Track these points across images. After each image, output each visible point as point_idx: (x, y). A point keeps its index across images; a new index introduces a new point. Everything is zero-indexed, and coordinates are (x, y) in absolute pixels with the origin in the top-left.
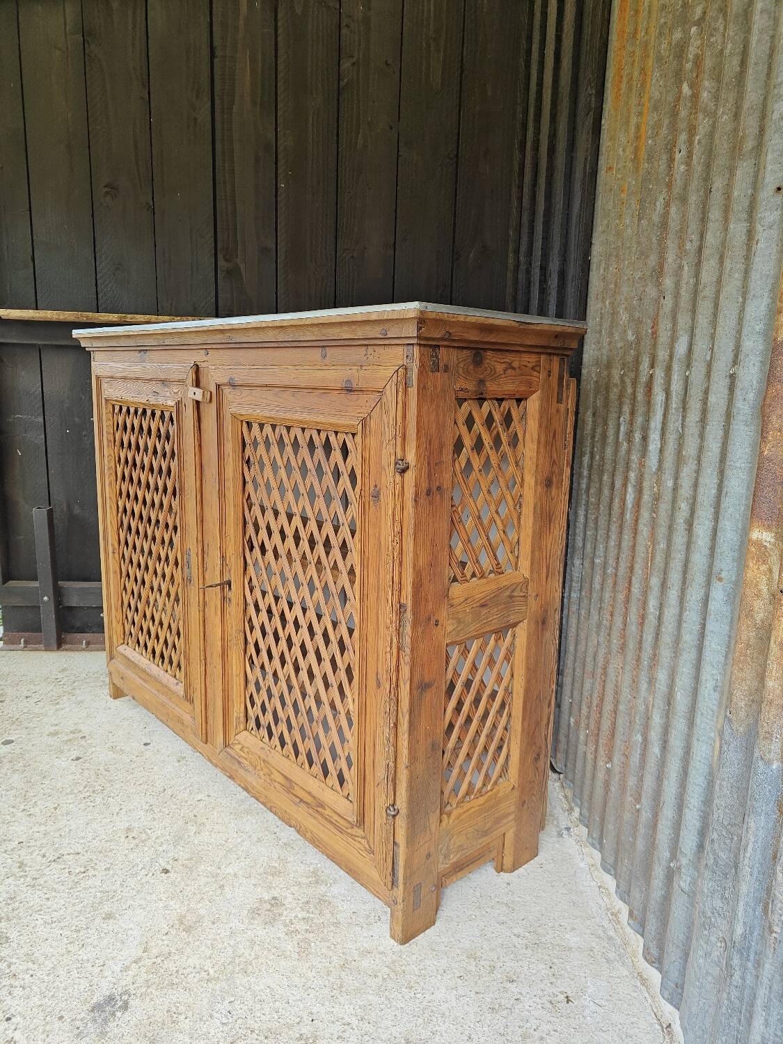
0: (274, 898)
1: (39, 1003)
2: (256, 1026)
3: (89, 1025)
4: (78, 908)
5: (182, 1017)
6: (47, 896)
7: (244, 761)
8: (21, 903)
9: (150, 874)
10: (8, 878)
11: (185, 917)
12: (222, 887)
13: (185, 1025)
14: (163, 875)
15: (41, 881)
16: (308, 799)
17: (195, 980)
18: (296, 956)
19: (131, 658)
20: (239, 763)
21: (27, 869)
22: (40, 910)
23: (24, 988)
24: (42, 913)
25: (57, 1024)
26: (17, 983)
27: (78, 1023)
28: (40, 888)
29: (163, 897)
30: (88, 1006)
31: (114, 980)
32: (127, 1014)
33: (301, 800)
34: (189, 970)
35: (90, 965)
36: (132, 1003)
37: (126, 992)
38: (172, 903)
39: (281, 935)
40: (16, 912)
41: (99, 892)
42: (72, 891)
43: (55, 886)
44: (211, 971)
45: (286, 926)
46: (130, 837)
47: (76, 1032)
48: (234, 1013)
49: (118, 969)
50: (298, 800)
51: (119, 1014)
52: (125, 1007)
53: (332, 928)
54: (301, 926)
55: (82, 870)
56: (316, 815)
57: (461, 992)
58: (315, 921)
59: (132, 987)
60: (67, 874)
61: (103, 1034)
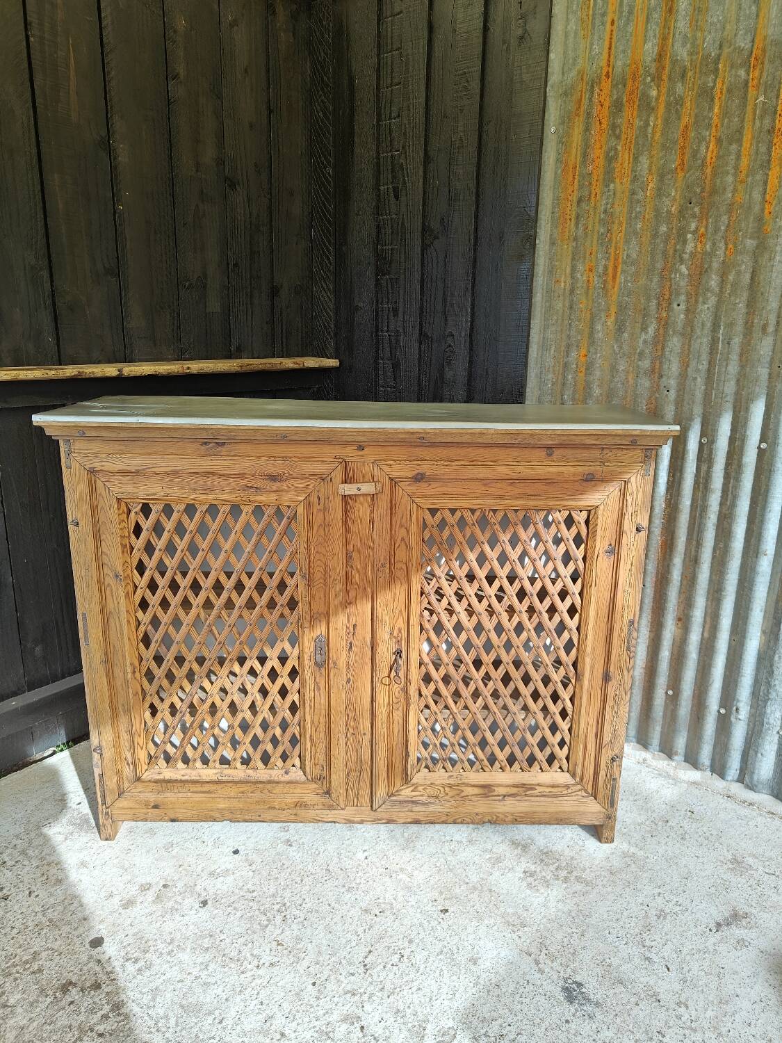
0: (525, 872)
1: (543, 1030)
2: (637, 931)
3: (585, 1008)
4: (447, 975)
5: (608, 960)
6: (414, 989)
7: (421, 798)
8: (409, 1007)
9: (441, 921)
10: (363, 1007)
11: (508, 922)
12: (490, 891)
13: (615, 962)
14: (447, 914)
15: (388, 986)
16: (514, 790)
17: (577, 941)
18: (588, 888)
19: (179, 778)
20: (413, 802)
21: (362, 990)
22: (431, 998)
23: (521, 1034)
24: (434, 998)
25: (573, 1025)
26: (512, 1037)
27: (579, 1014)
28: (398, 989)
29: (474, 923)
30: (566, 1004)
31: (549, 981)
32: (587, 986)
33: (505, 796)
34: (565, 940)
35: (521, 990)
36: (578, 979)
37: (565, 980)
38: (486, 922)
39: (565, 885)
40: (420, 1015)
41: (438, 955)
42: (421, 971)
43: (405, 980)
44: (574, 930)
45: (557, 879)
46: (378, 913)
47: (587, 1017)
48: (619, 935)
49: (538, 975)
50: (500, 798)
51: (584, 990)
52: (580, 985)
53: (575, 862)
54: (563, 873)
55: (398, 956)
56: (527, 798)
57: (664, 842)
58: (563, 865)
59: (562, 974)
60: (395, 967)
61: (598, 1004)
